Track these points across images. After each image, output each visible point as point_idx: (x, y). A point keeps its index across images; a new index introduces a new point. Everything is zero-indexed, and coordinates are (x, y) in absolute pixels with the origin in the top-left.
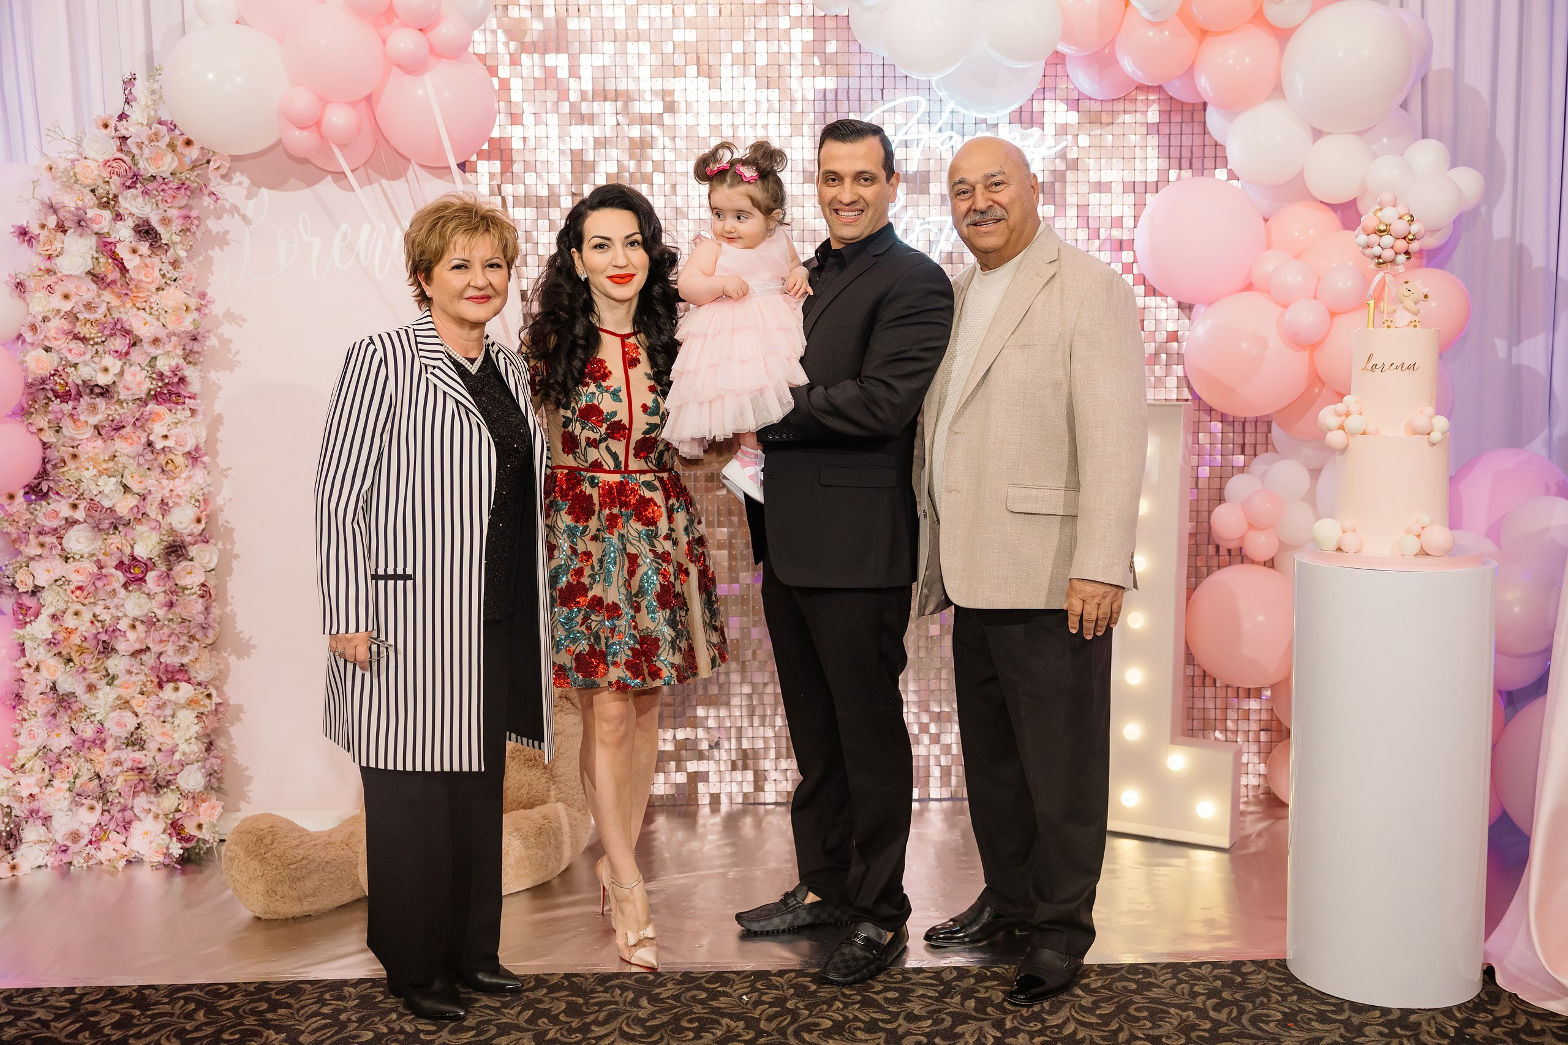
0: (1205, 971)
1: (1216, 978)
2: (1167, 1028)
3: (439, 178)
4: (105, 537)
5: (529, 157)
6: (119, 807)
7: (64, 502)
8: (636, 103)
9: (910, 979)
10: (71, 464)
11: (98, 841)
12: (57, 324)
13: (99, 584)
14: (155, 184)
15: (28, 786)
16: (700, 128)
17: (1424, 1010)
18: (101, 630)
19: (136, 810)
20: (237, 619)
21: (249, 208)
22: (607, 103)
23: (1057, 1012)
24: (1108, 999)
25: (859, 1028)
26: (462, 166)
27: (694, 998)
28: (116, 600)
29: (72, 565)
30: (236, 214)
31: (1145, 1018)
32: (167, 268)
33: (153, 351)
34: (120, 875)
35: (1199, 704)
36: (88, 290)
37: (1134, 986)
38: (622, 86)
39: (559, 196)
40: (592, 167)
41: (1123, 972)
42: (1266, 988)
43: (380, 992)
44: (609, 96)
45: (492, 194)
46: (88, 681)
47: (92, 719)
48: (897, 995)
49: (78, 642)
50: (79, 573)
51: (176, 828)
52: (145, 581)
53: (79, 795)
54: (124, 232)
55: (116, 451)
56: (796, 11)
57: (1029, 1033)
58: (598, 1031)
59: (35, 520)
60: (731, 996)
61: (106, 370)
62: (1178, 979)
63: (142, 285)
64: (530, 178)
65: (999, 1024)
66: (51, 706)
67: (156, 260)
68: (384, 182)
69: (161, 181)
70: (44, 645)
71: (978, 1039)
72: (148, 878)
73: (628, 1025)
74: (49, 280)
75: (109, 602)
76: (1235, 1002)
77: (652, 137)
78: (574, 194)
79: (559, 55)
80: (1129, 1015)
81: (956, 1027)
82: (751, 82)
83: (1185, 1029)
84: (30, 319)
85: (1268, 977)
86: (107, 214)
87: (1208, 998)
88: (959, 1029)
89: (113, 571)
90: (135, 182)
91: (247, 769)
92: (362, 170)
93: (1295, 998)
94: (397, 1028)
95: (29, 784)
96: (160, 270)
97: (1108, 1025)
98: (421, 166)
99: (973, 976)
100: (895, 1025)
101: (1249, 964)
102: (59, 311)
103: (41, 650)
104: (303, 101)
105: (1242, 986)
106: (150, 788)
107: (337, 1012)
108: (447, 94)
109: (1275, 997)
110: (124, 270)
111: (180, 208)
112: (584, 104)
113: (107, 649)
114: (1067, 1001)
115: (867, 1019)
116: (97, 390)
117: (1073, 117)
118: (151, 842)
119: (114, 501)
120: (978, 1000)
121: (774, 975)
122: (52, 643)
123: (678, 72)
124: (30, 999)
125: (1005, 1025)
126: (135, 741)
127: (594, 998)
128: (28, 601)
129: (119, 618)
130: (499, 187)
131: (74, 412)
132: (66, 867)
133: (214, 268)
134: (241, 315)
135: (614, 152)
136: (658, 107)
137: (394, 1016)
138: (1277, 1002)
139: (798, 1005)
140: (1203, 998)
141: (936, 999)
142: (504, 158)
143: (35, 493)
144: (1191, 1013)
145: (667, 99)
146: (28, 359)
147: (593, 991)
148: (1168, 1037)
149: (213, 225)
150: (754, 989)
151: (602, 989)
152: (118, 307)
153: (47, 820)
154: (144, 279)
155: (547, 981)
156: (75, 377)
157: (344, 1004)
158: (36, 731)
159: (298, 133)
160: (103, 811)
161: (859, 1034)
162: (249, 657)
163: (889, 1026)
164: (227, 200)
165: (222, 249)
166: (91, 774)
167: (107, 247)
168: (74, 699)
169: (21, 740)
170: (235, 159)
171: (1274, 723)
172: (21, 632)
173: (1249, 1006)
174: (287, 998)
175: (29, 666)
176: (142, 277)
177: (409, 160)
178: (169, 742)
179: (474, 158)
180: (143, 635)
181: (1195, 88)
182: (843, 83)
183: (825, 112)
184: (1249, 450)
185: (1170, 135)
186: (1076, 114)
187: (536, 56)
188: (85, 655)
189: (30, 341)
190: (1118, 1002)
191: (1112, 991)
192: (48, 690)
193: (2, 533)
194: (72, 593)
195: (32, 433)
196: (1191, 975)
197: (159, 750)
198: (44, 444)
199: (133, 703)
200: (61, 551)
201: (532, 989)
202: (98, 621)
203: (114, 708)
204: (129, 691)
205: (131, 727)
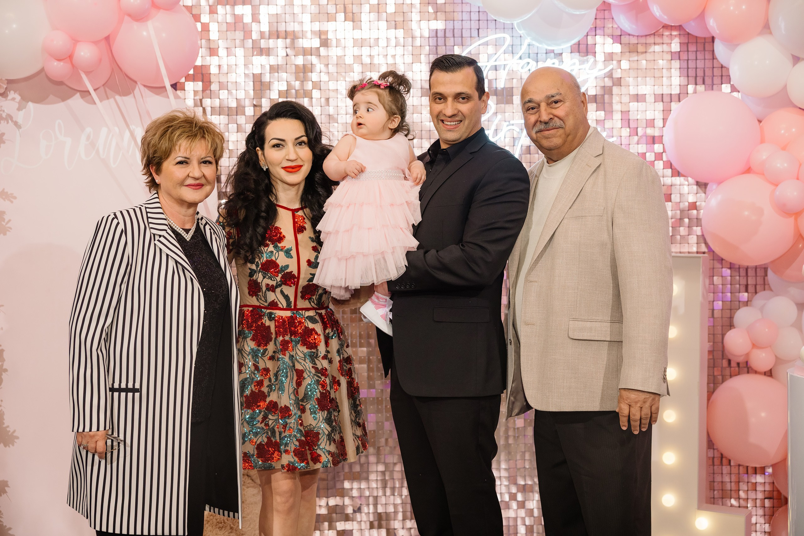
3: (158, 94)
5: (223, 79)
8: (300, 40)
16: (346, 58)
20: (5, 417)
21: (20, 117)
22: (280, 41)
26: (175, 86)
30: (10, 121)
38: (290, 28)
39: (244, 107)
40: (268, 86)
44: (280, 35)
45: (196, 105)
64: (224, 94)
68: (118, 97)
77: (312, 64)
78: (255, 106)
79: (245, 6)
82: (383, 24)
91: (10, 529)
92: (102, 89)
98: (145, 86)
104: (60, 41)
108: (164, 35)
112: (262, 41)
117: (617, 48)
123: (331, 18)
130: (201, 100)
134: (12, 194)
135: (284, 75)
136: (316, 43)
142: (204, 81)
145: (323, 37)
159: (56, 63)
162: (13, 445)
164: (4, 111)
170: (11, 82)
171: (775, 493)
177: (136, 82)
179: (183, 80)
181: (705, 27)
182: (450, 25)
183: (437, 46)
184: (751, 289)
185: (688, 60)
186: (619, 45)
187: (228, 7)
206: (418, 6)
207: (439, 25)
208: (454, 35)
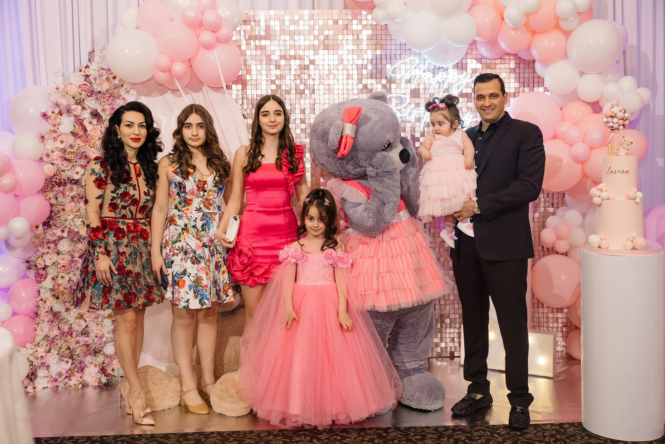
0: (548, 427)
1: (553, 430)
3: (216, 92)
4: (75, 244)
5: (253, 83)
6: (79, 361)
7: (59, 229)
8: (298, 61)
9: (425, 431)
10: (62, 213)
11: (70, 377)
12: (56, 153)
13: (73, 264)
14: (100, 95)
15: (41, 352)
16: (325, 71)
17: (641, 442)
18: (73, 284)
19: (86, 363)
24: (509, 439)
26: (227, 86)
27: (335, 439)
29: (61, 256)
34: (80, 390)
35: (536, 315)
36: (71, 139)
37: (519, 433)
38: (292, 54)
42: (574, 434)
43: (203, 438)
44: (287, 58)
46: (67, 306)
47: (67, 323)
48: (420, 437)
49: (62, 290)
50: (63, 260)
51: (103, 370)
53: (62, 356)
54: (86, 115)
55: (80, 207)
56: (364, 22)
59: (45, 237)
60: (351, 438)
61: (77, 173)
62: (537, 430)
63: (93, 137)
66: (51, 317)
67: (99, 126)
69: (103, 93)
70: (49, 291)
74: (54, 135)
75: (75, 272)
76: (562, 439)
79: (266, 41)
84: (46, 151)
85: (575, 430)
86: (79, 107)
87: (551, 438)
89: (78, 259)
90: (92, 94)
92: (186, 88)
93: (587, 437)
98: (209, 87)
99: (451, 430)
101: (566, 424)
102: (58, 148)
103: (48, 293)
104: (164, 61)
105: (564, 433)
106: (92, 353)
108: (222, 58)
109: (579, 437)
110: (85, 130)
111: (109, 105)
114: (492, 439)
116: (73, 182)
117: (479, 66)
118: (92, 377)
119: (79, 229)
120: (454, 439)
121: (367, 430)
122: (52, 290)
123: (315, 48)
124: (56, 441)
126: (85, 333)
127: (294, 439)
128: (42, 272)
130: (241, 96)
131: (64, 191)
132: (55, 388)
135: (289, 81)
136: (307, 62)
138: (580, 439)
139: (380, 441)
140: (549, 438)
141: (437, 439)
142: (243, 84)
143: (46, 225)
145: (311, 59)
146: (45, 168)
147: (293, 437)
150: (360, 435)
151: (296, 436)
152: (83, 146)
153: (48, 367)
155: (273, 433)
156: (65, 176)
157: (189, 442)
158: (44, 328)
159: (161, 74)
160: (72, 363)
166: (66, 347)
167: (79, 121)
168: (60, 315)
169: (38, 332)
171: (569, 324)
172: (39, 285)
173: (568, 441)
174: (165, 440)
175: (42, 300)
176: (93, 134)
177: (204, 84)
178: (100, 333)
179: (231, 84)
181: (531, 55)
182: (384, 52)
183: (376, 64)
184: (555, 205)
185: (520, 73)
186: (480, 64)
187: (257, 41)
188: (65, 296)
189: (45, 161)
190: (513, 440)
191: (510, 435)
192: (49, 310)
193: (32, 242)
194: (60, 268)
195: (47, 200)
196: (543, 429)
197: (96, 336)
198: (51, 204)
199: (85, 316)
200: (56, 251)
201: (267, 436)
202: (71, 281)
203: (77, 318)
204: (83, 311)
205: (83, 327)
206: (366, 41)
207: (378, 52)
208: (386, 58)
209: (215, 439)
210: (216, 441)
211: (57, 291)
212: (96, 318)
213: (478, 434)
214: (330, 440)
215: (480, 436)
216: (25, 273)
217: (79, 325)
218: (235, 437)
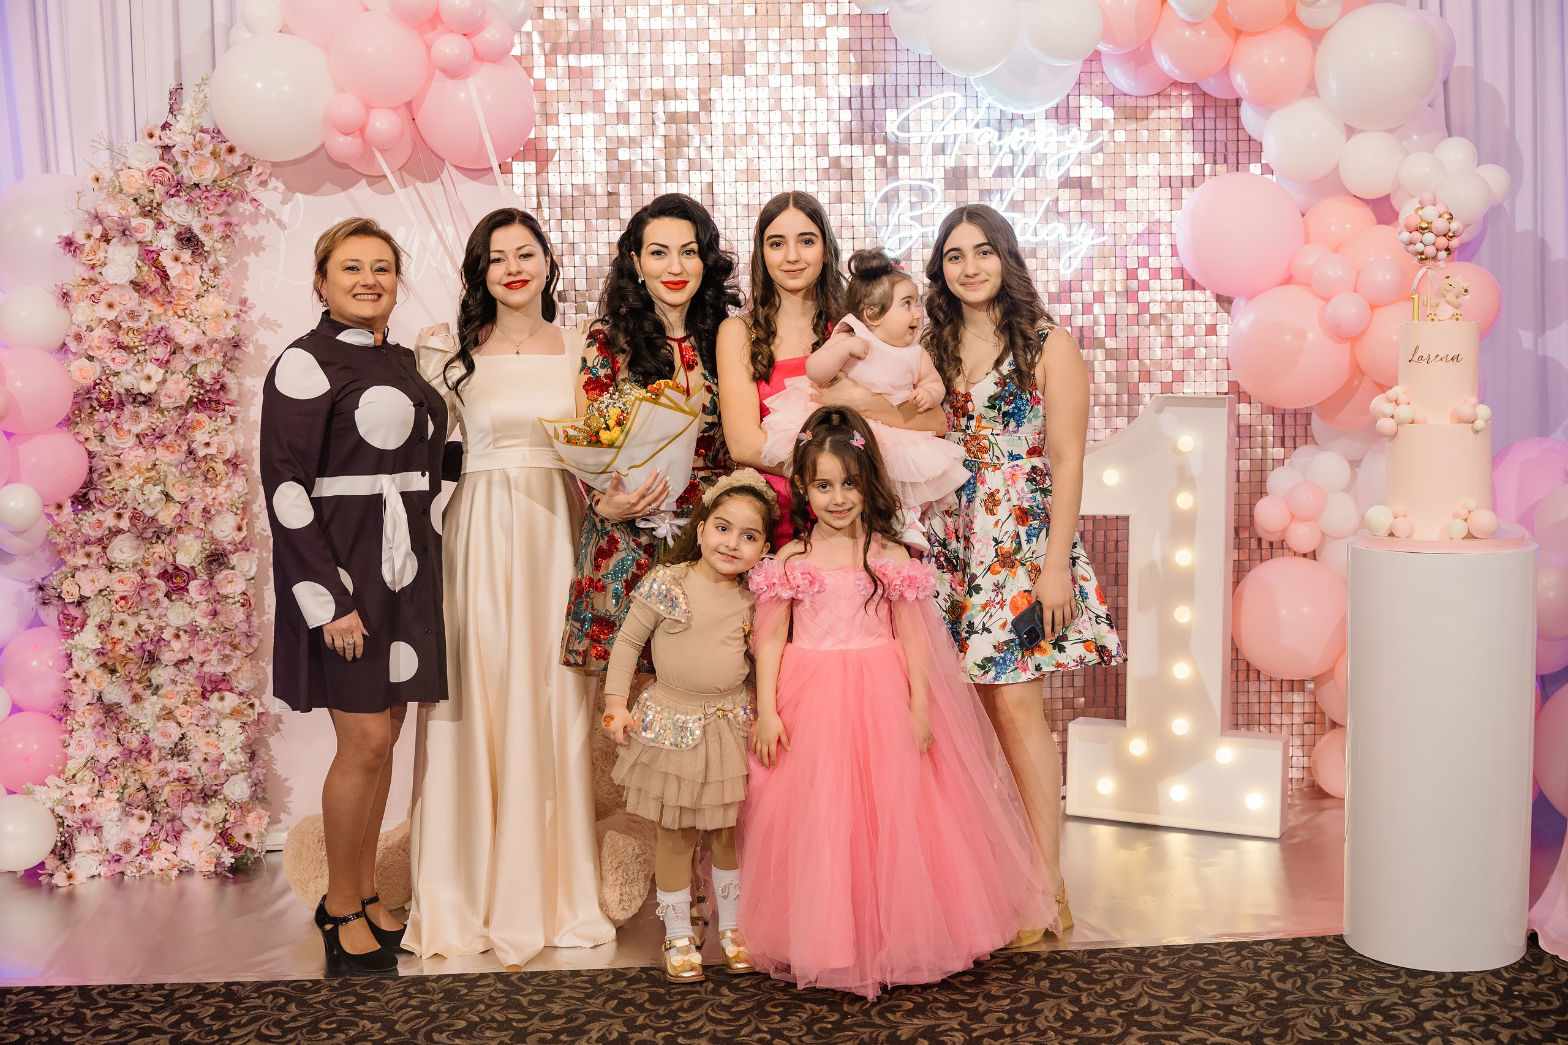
0: (1266, 948)
1: (1278, 953)
2: (1236, 998)
3: (473, 180)
4: (148, 546)
6: (168, 817)
7: (109, 511)
8: (672, 102)
10: (115, 474)
11: (149, 851)
12: (99, 332)
13: (144, 593)
14: (197, 192)
15: (81, 796)
16: (736, 126)
17: (1474, 972)
18: (146, 640)
19: (185, 821)
21: (285, 213)
23: (1129, 989)
24: (1177, 976)
25: (940, 1008)
26: (502, 167)
28: (159, 610)
29: (116, 575)
30: (271, 219)
31: (1214, 991)
32: (207, 275)
33: (194, 359)
34: (174, 883)
35: (1243, 698)
36: (131, 299)
37: (1201, 964)
40: (628, 166)
41: (1189, 952)
42: (1326, 960)
46: (133, 691)
47: (137, 730)
49: (123, 652)
50: (123, 584)
51: (224, 837)
52: (187, 591)
53: (129, 805)
54: (166, 240)
55: (158, 459)
56: (831, 9)
57: (1105, 1007)
58: (685, 1017)
59: (80, 530)
61: (149, 378)
62: (1242, 956)
63: (184, 292)
65: (1075, 1001)
66: (99, 716)
67: (197, 267)
68: (419, 185)
69: (204, 189)
70: (92, 655)
71: (1057, 1014)
72: (200, 889)
73: (713, 1010)
74: (93, 289)
75: (152, 610)
76: (1298, 974)
77: (688, 136)
78: (609, 194)
79: (594, 56)
80: (1200, 988)
81: (1034, 1004)
83: (1254, 998)
84: (75, 328)
85: (1327, 951)
86: (150, 223)
87: (1273, 971)
88: (1038, 1006)
89: (156, 580)
90: (178, 191)
92: (400, 173)
93: (1355, 967)
94: (488, 1017)
95: (81, 794)
96: (201, 277)
97: (1180, 998)
98: (457, 167)
100: (975, 1004)
101: (1309, 941)
102: (101, 320)
103: (91, 660)
104: (348, 108)
105: (1303, 960)
106: (197, 798)
107: (424, 1005)
108: (489, 98)
109: (1336, 968)
110: (165, 276)
111: (220, 215)
113: (152, 660)
114: (1138, 979)
115: (947, 1000)
116: (140, 399)
117: (1109, 113)
118: (201, 852)
119: (156, 510)
120: (1053, 981)
122: (100, 653)
125: (1081, 1001)
126: (179, 751)
128: (74, 612)
129: (161, 628)
131: (118, 421)
132: (118, 876)
133: (249, 274)
136: (694, 106)
137: (482, 1007)
138: (1338, 972)
140: (1268, 971)
141: (1011, 981)
142: (539, 159)
143: (80, 503)
144: (1257, 984)
145: (704, 97)
146: (72, 368)
148: (1238, 1006)
149: (248, 230)
152: (159, 315)
153: (98, 829)
154: (186, 287)
155: (625, 975)
156: (119, 385)
158: (84, 741)
159: (342, 138)
160: (153, 821)
161: (941, 1013)
163: (969, 1006)
164: (265, 206)
165: (257, 255)
166: (138, 785)
167: (150, 256)
168: (119, 710)
169: (70, 751)
170: (275, 165)
171: (1317, 716)
172: (70, 641)
173: (1312, 976)
175: (77, 676)
176: (183, 285)
177: (444, 161)
178: (214, 753)
179: (510, 160)
180: (186, 645)
181: (1230, 86)
182: (880, 80)
183: (861, 109)
184: (1288, 442)
185: (1204, 130)
186: (1111, 109)
187: (571, 56)
188: (131, 666)
189: (74, 350)
190: (1187, 978)
191: (1180, 968)
192: (95, 701)
193: (49, 543)
194: (117, 603)
195: (80, 442)
196: (1255, 952)
197: (206, 760)
198: (89, 453)
199: (177, 713)
200: (106, 561)
201: (612, 982)
202: (142, 631)
203: (159, 718)
204: (173, 700)
205: (175, 737)
206: (835, 54)
207: (865, 80)
208: (885, 94)
209: (492, 988)
210: (494, 995)
211: (111, 655)
212: (203, 717)
213: (1106, 967)
214: (760, 989)
215: (1112, 973)
216: (37, 614)
217: (165, 735)
218: (538, 985)
